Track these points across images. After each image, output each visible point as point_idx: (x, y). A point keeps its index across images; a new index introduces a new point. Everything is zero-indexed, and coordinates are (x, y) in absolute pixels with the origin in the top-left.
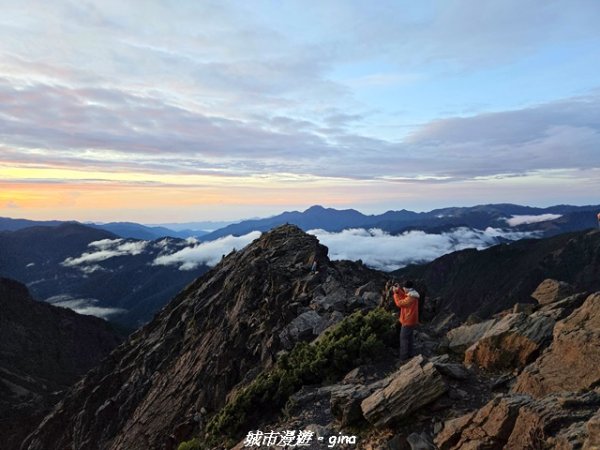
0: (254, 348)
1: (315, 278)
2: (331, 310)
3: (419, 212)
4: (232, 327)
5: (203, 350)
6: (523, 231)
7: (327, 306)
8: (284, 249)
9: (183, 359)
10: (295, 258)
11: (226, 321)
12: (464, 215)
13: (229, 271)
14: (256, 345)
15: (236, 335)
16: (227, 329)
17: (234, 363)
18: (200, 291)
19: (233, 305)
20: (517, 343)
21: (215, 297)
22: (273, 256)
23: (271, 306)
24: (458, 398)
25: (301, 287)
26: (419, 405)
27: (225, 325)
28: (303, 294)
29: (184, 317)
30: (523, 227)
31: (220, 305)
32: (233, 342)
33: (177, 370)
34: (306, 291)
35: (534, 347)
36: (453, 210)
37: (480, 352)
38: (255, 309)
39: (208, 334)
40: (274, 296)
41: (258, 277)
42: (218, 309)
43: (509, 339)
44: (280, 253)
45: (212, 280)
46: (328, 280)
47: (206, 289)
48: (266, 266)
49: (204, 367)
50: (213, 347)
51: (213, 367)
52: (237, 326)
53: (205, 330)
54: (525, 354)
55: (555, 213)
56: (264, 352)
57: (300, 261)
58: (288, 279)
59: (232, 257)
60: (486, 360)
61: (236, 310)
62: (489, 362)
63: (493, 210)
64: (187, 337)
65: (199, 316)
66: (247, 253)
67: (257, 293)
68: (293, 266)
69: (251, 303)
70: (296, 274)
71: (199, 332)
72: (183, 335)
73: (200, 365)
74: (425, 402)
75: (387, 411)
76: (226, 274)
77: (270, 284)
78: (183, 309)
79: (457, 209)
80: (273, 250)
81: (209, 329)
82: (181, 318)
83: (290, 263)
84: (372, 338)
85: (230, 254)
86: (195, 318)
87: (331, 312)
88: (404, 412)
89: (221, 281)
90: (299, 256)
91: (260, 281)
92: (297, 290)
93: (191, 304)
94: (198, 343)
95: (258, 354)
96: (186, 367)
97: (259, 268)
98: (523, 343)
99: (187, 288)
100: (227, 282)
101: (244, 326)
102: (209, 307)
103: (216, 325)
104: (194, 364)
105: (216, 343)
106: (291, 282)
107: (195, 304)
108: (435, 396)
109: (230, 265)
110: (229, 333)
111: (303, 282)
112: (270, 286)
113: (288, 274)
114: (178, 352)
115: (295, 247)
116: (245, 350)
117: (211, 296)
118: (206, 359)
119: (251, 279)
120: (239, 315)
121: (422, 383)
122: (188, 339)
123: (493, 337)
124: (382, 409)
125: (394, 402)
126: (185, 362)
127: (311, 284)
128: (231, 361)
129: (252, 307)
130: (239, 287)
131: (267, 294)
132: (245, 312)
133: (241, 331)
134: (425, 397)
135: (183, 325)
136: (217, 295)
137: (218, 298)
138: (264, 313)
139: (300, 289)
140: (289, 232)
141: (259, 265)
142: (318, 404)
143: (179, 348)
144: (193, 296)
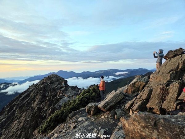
0: (44, 114)
1: (65, 89)
2: (73, 96)
3: (92, 72)
4: (34, 109)
5: (23, 119)
6: (120, 76)
7: (71, 95)
8: (53, 81)
9: (15, 123)
10: (57, 84)
11: (32, 107)
12: (104, 72)
13: (32, 91)
14: (44, 113)
15: (36, 111)
16: (33, 109)
17: (36, 121)
18: (21, 98)
19: (35, 101)
20: (139, 84)
21: (27, 100)
22: (49, 84)
23: (49, 100)
24: (127, 99)
25: (60, 92)
26: (117, 101)
27: (32, 109)
28: (61, 94)
29: (14, 108)
30: (119, 75)
31: (29, 102)
32: (35, 114)
33: (12, 127)
34: (62, 93)
35: (144, 84)
36: (101, 71)
37: (129, 89)
38: (43, 102)
39: (25, 113)
40: (50, 96)
41: (44, 91)
42: (29, 104)
43: (137, 83)
44: (52, 83)
45: (26, 94)
46: (69, 89)
47: (24, 98)
48: (47, 87)
49: (24, 124)
50: (27, 117)
51: (27, 123)
52: (36, 108)
53: (23, 112)
54: (142, 87)
55: (127, 71)
56: (47, 115)
57: (59, 85)
58: (55, 90)
59: (33, 86)
60: (131, 91)
61: (36, 103)
62: (132, 91)
63: (112, 71)
64: (16, 115)
65: (21, 107)
66: (39, 84)
67: (44, 96)
68: (56, 86)
69: (41, 100)
70: (58, 89)
71: (21, 113)
72: (14, 115)
73: (22, 124)
74: (119, 100)
75: (108, 105)
76: (31, 91)
77: (49, 93)
78: (14, 105)
79: (102, 71)
80: (49, 82)
81: (25, 111)
82: (13, 109)
83: (55, 86)
84: (94, 94)
85: (32, 85)
86: (19, 108)
87: (73, 97)
88: (113, 104)
89: (29, 94)
90: (58, 83)
91: (45, 92)
92: (58, 94)
93: (17, 103)
94: (21, 117)
95: (45, 116)
96: (16, 125)
97: (44, 88)
98: (141, 83)
99: (15, 98)
100: (32, 94)
101: (39, 108)
102: (25, 103)
103: (28, 109)
104: (20, 124)
105: (28, 115)
106: (56, 91)
107: (19, 103)
108: (121, 99)
109: (33, 88)
110: (33, 111)
111: (61, 91)
112: (49, 94)
113: (55, 89)
114: (12, 121)
115: (57, 81)
116: (40, 115)
117: (26, 100)
118: (24, 122)
119: (41, 92)
120: (37, 105)
121: (117, 96)
122: (17, 116)
123: (133, 84)
124: (106, 104)
125: (110, 102)
126: (16, 124)
127: (63, 91)
128: (35, 120)
129: (42, 101)
130: (37, 95)
131: (47, 96)
132: (40, 103)
133: (38, 110)
134: (119, 99)
135: (14, 111)
136: (28, 99)
137: (28, 100)
138: (46, 103)
139: (60, 93)
140: (54, 76)
141: (44, 87)
142: (81, 113)
143: (13, 119)
144: (18, 101)
